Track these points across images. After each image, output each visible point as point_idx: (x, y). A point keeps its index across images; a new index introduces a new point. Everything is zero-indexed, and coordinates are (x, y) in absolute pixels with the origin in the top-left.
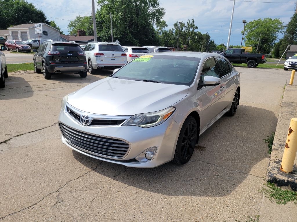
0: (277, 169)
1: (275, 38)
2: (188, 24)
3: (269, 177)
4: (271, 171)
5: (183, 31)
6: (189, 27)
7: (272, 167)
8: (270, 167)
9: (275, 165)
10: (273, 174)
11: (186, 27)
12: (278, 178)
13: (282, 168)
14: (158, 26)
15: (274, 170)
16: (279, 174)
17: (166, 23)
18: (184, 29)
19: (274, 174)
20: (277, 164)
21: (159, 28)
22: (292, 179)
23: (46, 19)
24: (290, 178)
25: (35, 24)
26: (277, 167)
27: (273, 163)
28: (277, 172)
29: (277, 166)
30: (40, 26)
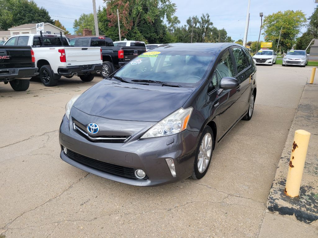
0: (280, 192)
1: (298, 32)
2: (202, 19)
3: (270, 203)
4: (273, 196)
5: (197, 27)
6: (203, 23)
7: (275, 189)
8: (272, 190)
9: (279, 186)
10: (274, 200)
11: (199, 22)
12: (280, 205)
13: (286, 192)
14: (169, 23)
15: (277, 193)
16: (281, 199)
17: (178, 19)
18: (198, 25)
19: (276, 199)
20: (281, 186)
21: (171, 24)
22: (298, 205)
23: (50, 18)
24: (295, 205)
25: (37, 24)
26: (280, 190)
27: (276, 184)
28: (280, 196)
29: (281, 188)
30: (41, 25)
